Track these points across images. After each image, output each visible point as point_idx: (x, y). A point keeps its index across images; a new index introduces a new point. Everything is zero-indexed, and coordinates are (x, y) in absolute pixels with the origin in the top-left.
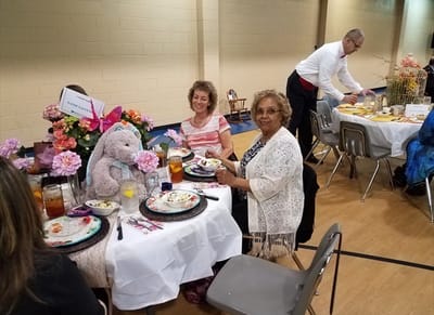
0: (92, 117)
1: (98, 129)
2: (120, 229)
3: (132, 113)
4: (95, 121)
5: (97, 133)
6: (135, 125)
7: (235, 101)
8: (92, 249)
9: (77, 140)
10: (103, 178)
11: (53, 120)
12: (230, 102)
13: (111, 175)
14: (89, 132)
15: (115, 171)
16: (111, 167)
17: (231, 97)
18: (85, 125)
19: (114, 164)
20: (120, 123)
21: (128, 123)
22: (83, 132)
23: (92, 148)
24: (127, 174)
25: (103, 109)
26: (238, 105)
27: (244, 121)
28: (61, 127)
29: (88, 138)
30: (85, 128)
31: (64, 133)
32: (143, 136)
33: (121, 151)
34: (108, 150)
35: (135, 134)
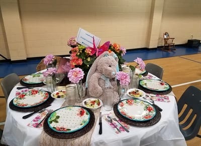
0: (93, 47)
1: (95, 54)
2: (100, 124)
3: (115, 46)
4: (94, 49)
5: (94, 57)
6: (116, 53)
7: (168, 39)
8: (82, 137)
9: (83, 61)
10: (94, 86)
11: (72, 46)
12: (165, 39)
13: (99, 84)
14: (90, 56)
15: (101, 82)
16: (99, 79)
17: (165, 37)
18: (88, 51)
19: (102, 77)
20: (107, 52)
21: (112, 52)
22: (87, 56)
23: (90, 66)
24: (108, 84)
25: (100, 42)
26: (169, 42)
27: (172, 50)
28: (76, 51)
29: (89, 59)
30: (88, 54)
31: (77, 55)
32: (119, 60)
33: (106, 70)
34: (99, 68)
35: (116, 59)
